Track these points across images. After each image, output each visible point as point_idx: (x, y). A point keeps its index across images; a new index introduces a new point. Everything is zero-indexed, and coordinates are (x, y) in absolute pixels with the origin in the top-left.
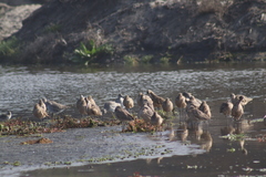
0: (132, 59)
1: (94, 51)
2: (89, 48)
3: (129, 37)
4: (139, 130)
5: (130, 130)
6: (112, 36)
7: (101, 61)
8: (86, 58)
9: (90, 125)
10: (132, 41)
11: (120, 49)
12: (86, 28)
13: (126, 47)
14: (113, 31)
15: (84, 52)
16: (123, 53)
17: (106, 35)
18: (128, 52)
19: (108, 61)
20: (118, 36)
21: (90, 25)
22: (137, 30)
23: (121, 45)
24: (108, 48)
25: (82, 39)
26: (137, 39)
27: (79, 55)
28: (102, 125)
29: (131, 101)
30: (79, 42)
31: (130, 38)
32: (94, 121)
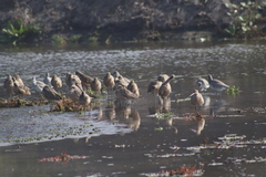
0: (61, 39)
1: (22, 30)
2: (17, 27)
3: (58, 16)
4: (67, 110)
5: (58, 110)
6: (40, 17)
7: (29, 40)
8: (14, 38)
9: (18, 105)
10: (61, 21)
11: (48, 28)
12: (13, 7)
13: (55, 26)
14: (41, 10)
15: (11, 32)
16: (52, 33)
17: (34, 14)
18: (56, 32)
19: (36, 40)
20: (46, 16)
21: (17, 4)
22: (66, 10)
23: (49, 25)
24: (37, 27)
25: (9, 18)
26: (66, 19)
27: (6, 34)
28: (30, 105)
30: (6, 21)
31: (58, 18)
32: (21, 101)
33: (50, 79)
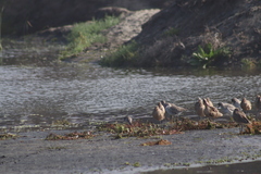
0: (250, 62)
1: (211, 54)
2: (207, 51)
3: (247, 40)
4: (257, 133)
5: (248, 132)
6: (230, 39)
7: (219, 64)
8: (204, 62)
9: (209, 127)
10: (250, 45)
11: (238, 52)
12: (204, 32)
13: (244, 49)
14: (230, 34)
15: (202, 56)
16: (241, 56)
17: (223, 38)
18: (245, 55)
19: (225, 63)
20: (236, 39)
21: (208, 29)
22: (255, 34)
23: (239, 48)
24: (226, 51)
25: (200, 43)
26: (255, 42)
27: (197, 58)
28: (220, 127)
29: (248, 103)
30: (197, 45)
31: (248, 41)
32: (212, 123)
33: (239, 102)
